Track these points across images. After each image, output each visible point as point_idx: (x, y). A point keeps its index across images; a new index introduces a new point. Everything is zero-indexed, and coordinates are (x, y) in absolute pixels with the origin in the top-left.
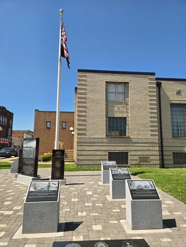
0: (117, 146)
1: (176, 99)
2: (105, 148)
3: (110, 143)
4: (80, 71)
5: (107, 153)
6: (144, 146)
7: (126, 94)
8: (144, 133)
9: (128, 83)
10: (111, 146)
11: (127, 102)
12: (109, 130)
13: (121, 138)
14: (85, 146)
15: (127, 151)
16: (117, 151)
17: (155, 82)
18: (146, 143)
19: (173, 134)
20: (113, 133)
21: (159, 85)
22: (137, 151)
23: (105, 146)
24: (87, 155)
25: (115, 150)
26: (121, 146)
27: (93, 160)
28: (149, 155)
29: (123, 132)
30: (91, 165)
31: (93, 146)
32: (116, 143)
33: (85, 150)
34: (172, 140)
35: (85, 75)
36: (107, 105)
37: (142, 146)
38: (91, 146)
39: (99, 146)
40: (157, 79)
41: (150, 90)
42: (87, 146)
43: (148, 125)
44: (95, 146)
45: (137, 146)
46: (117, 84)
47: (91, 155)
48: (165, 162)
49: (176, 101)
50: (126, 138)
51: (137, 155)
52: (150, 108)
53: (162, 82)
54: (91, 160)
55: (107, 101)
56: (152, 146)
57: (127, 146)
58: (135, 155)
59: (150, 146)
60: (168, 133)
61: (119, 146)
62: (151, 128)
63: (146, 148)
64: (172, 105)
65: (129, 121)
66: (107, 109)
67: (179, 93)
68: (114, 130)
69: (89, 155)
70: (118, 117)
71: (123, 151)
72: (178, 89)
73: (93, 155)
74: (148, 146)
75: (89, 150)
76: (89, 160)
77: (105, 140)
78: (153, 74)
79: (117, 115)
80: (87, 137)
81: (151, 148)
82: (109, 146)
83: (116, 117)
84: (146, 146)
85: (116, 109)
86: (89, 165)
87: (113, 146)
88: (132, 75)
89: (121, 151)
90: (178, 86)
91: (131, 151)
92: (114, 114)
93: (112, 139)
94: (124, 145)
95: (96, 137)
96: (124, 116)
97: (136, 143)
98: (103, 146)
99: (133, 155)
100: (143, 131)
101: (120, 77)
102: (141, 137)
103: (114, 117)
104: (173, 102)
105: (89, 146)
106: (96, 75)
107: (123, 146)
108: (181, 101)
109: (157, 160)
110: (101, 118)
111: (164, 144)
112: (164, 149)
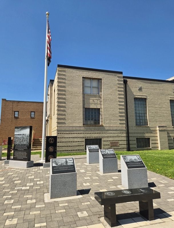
0: (92, 133)
1: (138, 94)
2: (82, 135)
3: (87, 130)
4: (59, 66)
5: (84, 140)
6: (115, 133)
7: (99, 88)
8: (114, 122)
9: (101, 79)
10: (87, 133)
11: (101, 96)
12: (86, 120)
13: (96, 126)
14: (64, 134)
15: (101, 137)
16: (93, 137)
17: (123, 79)
18: (116, 130)
19: (136, 122)
20: (89, 122)
21: (125, 82)
22: (109, 137)
23: (82, 133)
24: (66, 142)
25: (91, 137)
26: (96, 133)
27: (71, 146)
28: (118, 141)
29: (97, 122)
30: (70, 150)
31: (71, 133)
32: (92, 131)
33: (64, 138)
34: (135, 128)
35: (64, 70)
36: (83, 97)
37: (113, 133)
38: (70, 133)
39: (77, 133)
40: (124, 77)
41: (119, 86)
42: (66, 133)
43: (117, 115)
44: (73, 133)
45: (109, 133)
46: (92, 80)
47: (70, 142)
48: (131, 146)
49: (138, 95)
50: (100, 126)
51: (109, 141)
52: (119, 101)
53: (128, 80)
54: (70, 146)
55: (84, 94)
56: (121, 133)
57: (101, 133)
58: (108, 141)
59: (119, 133)
60: (132, 122)
61: (94, 133)
62: (120, 118)
63: (116, 135)
64: (136, 99)
65: (102, 112)
66: (84, 101)
67: (140, 89)
68: (89, 119)
69: (68, 142)
70: (93, 108)
71: (98, 137)
72: (140, 86)
73: (71, 142)
74: (118, 133)
75: (68, 138)
76: (68, 146)
77: (82, 129)
78: (121, 73)
79: (92, 106)
80: (66, 125)
81: (120, 134)
82: (85, 133)
83: (91, 108)
84: (116, 133)
85: (91, 101)
86: (68, 151)
87: (89, 133)
88: (105, 73)
89: (96, 137)
90: (140, 84)
91: (104, 137)
92: (89, 106)
93: (88, 127)
94: (99, 132)
95: (74, 125)
96: (98, 107)
97: (108, 130)
98: (80, 133)
99: (106, 141)
100: (114, 120)
101: (94, 73)
102: (112, 125)
103: (89, 109)
104: (136, 96)
105: (68, 133)
106: (74, 71)
107: (97, 133)
108: (142, 96)
109: (125, 144)
110: (79, 109)
111: (130, 132)
112: (130, 135)
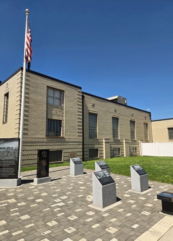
0: (54, 145)
2: (44, 148)
3: (49, 142)
6: (73, 145)
7: (61, 100)
8: (74, 134)
9: (64, 91)
10: (49, 145)
11: (63, 107)
12: (48, 131)
13: (58, 138)
15: (62, 149)
16: (54, 149)
17: (81, 94)
18: (75, 142)
19: (89, 136)
20: (50, 134)
21: (83, 97)
22: (69, 149)
26: (57, 145)
28: (76, 152)
29: (58, 133)
32: (54, 142)
34: (88, 140)
35: (28, 74)
36: (47, 107)
37: (72, 145)
40: (83, 93)
41: (78, 100)
43: (76, 128)
45: (68, 145)
46: (55, 90)
48: (85, 157)
49: (92, 111)
50: (62, 138)
51: (69, 152)
52: (78, 114)
53: (85, 95)
55: (47, 104)
56: (78, 145)
57: (62, 145)
60: (87, 135)
62: (78, 131)
64: (90, 114)
65: (64, 124)
66: (47, 111)
67: (93, 106)
68: (51, 131)
70: (55, 120)
71: (59, 149)
72: (93, 102)
74: (76, 145)
77: (45, 140)
78: (80, 88)
79: (55, 118)
81: (77, 146)
84: (75, 145)
85: (54, 112)
87: (51, 145)
88: (67, 85)
89: (57, 149)
91: (65, 149)
92: (52, 117)
93: (51, 139)
95: (36, 137)
96: (61, 119)
97: (68, 142)
98: (43, 145)
99: (66, 153)
102: (71, 137)
103: (52, 119)
104: (90, 111)
107: (59, 145)
108: (94, 111)
109: (81, 155)
110: (42, 119)
111: (84, 143)
112: (85, 146)
